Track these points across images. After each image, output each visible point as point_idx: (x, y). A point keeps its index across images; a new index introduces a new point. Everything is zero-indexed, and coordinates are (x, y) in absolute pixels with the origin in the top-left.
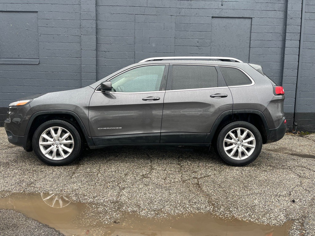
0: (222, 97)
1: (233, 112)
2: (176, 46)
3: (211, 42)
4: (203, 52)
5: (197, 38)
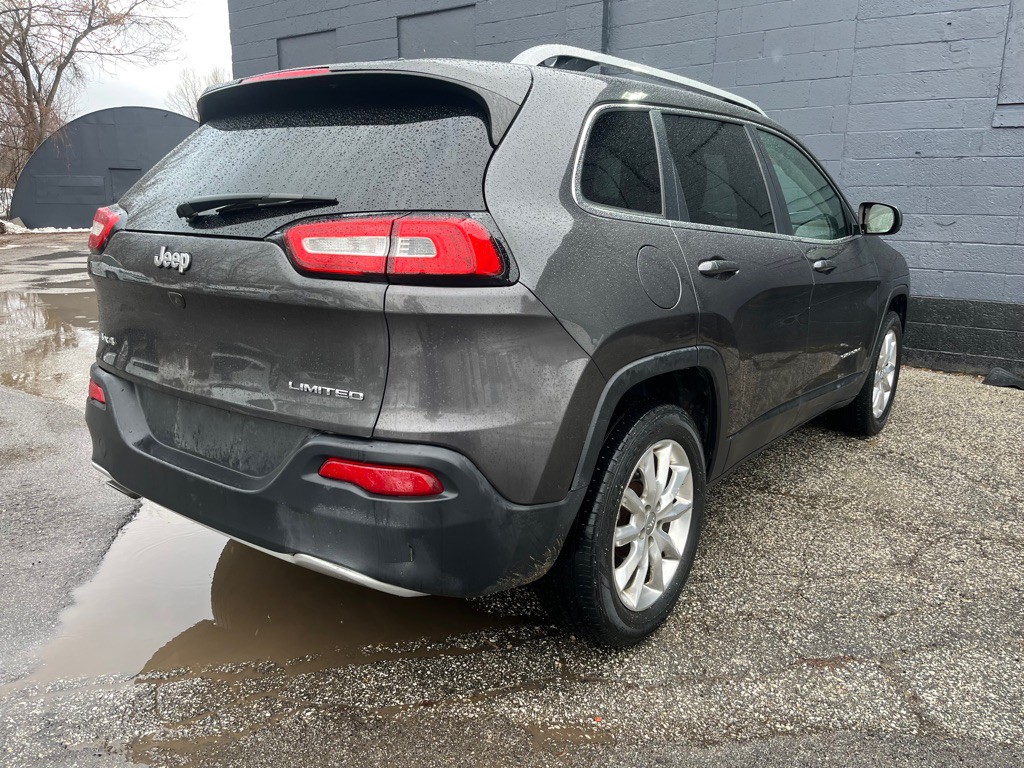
2: (860, 51)
3: (1010, 18)
4: (970, 64)
5: (948, 9)
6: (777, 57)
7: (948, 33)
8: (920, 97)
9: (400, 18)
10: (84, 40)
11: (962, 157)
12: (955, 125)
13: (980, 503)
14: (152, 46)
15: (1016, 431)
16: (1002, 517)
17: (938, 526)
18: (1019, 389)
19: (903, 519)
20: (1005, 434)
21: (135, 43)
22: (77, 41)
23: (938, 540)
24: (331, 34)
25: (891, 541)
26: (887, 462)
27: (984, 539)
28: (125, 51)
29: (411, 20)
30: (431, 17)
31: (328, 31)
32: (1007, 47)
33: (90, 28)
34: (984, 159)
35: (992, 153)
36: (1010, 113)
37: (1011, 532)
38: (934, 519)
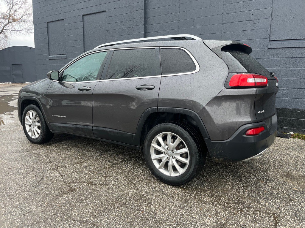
0: (149, 89)
1: (158, 110)
2: (224, 24)
3: (272, 12)
4: (260, 27)
5: (252, 9)
6: (198, 27)
7: (252, 18)
8: (244, 39)
9: (83, 15)
10: (6, 27)
11: (258, 59)
12: (256, 48)
13: (258, 191)
14: (28, 28)
15: (277, 155)
16: (266, 198)
17: (239, 204)
18: (280, 137)
19: (225, 200)
20: (273, 156)
21: (23, 27)
22: (4, 26)
23: (238, 212)
24: (63, 21)
25: (217, 213)
26: (227, 170)
27: (257, 211)
28: (19, 30)
29: (87, 16)
30: (93, 15)
31: (62, 20)
32: (272, 21)
33: (9, 23)
34: (265, 59)
35: (268, 57)
36: (274, 44)
37: (269, 207)
38: (238, 200)
